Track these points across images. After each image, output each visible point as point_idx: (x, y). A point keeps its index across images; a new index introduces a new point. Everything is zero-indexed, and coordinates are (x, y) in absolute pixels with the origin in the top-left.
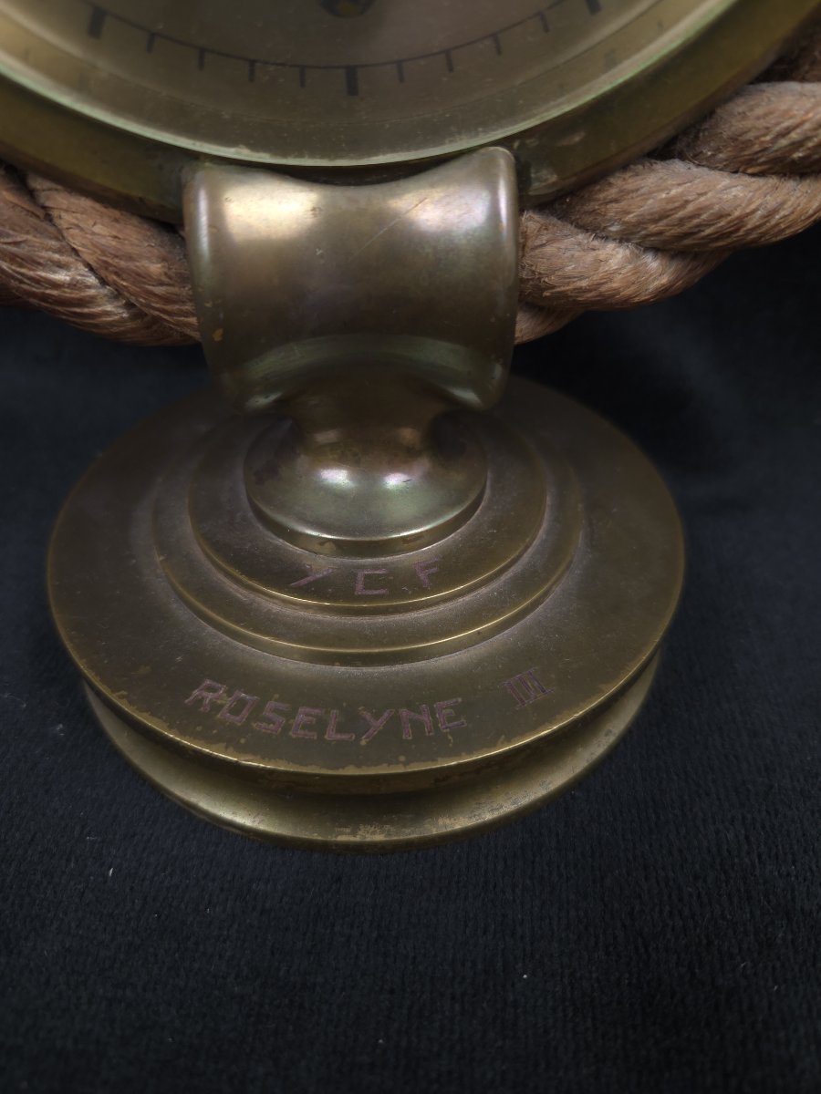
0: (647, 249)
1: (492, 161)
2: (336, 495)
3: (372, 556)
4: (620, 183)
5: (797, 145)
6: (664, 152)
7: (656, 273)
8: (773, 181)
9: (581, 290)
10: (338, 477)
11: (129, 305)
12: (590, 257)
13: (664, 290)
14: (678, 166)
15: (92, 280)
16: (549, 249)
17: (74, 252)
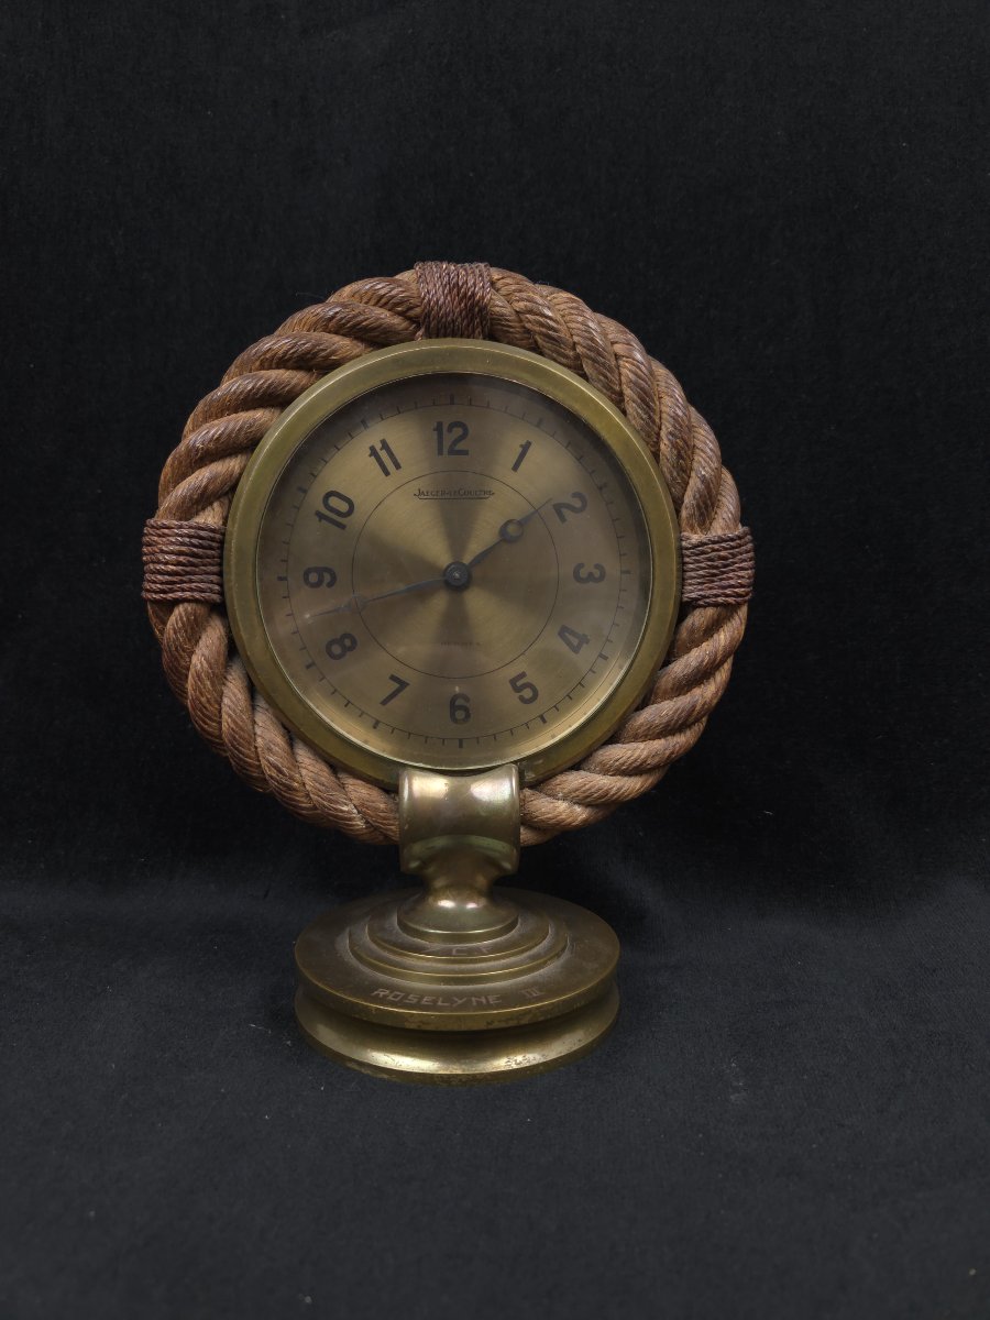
0: (575, 804)
1: (511, 769)
2: (445, 912)
3: (460, 943)
4: (560, 778)
5: (623, 764)
6: (576, 767)
7: (580, 814)
8: (619, 777)
9: (550, 819)
10: (447, 904)
11: (367, 822)
12: (551, 806)
13: (585, 821)
14: (582, 773)
15: (355, 811)
16: (535, 802)
17: (351, 800)
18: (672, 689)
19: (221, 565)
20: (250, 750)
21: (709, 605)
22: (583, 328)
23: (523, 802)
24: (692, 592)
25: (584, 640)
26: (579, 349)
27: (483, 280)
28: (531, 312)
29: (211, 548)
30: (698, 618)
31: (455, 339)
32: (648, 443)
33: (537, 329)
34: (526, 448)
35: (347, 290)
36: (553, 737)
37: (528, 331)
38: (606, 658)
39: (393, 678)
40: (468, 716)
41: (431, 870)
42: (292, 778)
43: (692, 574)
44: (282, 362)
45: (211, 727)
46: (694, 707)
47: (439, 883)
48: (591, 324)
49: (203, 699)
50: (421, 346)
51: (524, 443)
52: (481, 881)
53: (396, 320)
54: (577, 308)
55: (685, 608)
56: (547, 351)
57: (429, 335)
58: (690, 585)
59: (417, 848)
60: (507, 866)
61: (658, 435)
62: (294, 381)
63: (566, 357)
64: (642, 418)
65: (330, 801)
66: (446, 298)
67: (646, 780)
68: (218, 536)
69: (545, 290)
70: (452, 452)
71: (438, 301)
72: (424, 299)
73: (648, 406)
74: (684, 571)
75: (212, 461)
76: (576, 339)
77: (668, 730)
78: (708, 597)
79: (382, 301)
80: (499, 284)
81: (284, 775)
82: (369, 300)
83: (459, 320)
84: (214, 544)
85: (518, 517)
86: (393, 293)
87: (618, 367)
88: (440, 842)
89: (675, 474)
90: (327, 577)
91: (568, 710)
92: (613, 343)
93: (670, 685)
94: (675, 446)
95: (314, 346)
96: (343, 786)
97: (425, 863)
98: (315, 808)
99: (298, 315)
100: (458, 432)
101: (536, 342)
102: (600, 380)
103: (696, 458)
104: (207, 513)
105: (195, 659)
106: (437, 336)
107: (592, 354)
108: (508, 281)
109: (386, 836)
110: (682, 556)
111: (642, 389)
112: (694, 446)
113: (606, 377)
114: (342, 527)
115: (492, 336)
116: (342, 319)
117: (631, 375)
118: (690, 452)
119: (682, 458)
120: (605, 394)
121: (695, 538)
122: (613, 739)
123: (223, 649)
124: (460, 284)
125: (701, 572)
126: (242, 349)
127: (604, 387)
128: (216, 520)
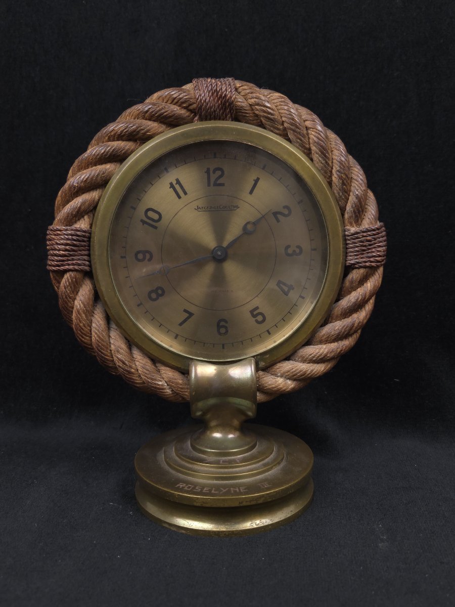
0: (287, 379)
1: (251, 360)
2: (216, 440)
3: (225, 456)
4: (279, 365)
5: (314, 357)
6: (288, 358)
7: (290, 385)
8: (312, 364)
9: (273, 388)
10: (217, 435)
11: (172, 391)
12: (274, 380)
13: (293, 389)
14: (291, 362)
15: (166, 384)
16: (265, 379)
17: (163, 378)
18: (341, 315)
19: (89, 250)
20: (107, 352)
21: (361, 267)
22: (287, 112)
23: (258, 379)
24: (351, 260)
25: (291, 288)
26: (286, 125)
27: (231, 87)
28: (258, 104)
29: (84, 241)
30: (355, 275)
31: (216, 121)
32: (325, 177)
33: (262, 114)
34: (257, 181)
35: (156, 95)
36: (275, 342)
37: (257, 116)
38: (303, 298)
39: (185, 311)
40: (227, 331)
41: (208, 416)
42: (131, 367)
43: (351, 250)
44: (120, 137)
45: (86, 339)
46: (353, 325)
47: (213, 423)
48: (292, 110)
49: (81, 325)
50: (197, 125)
51: (256, 178)
52: (236, 423)
53: (183, 112)
54: (284, 102)
55: (348, 269)
56: (268, 126)
57: (201, 119)
58: (351, 256)
59: (200, 404)
60: (250, 414)
61: (331, 172)
62: (127, 147)
63: (278, 129)
64: (322, 163)
65: (152, 379)
66: (210, 99)
67: (328, 365)
68: (87, 234)
69: (266, 92)
70: (216, 184)
71: (206, 100)
72: (198, 99)
73: (325, 156)
74: (347, 248)
75: (83, 193)
76: (284, 119)
77: (339, 337)
78: (361, 263)
79: (175, 101)
80: (240, 90)
81: (127, 365)
82: (168, 101)
83: (218, 110)
84: (85, 239)
85: (252, 220)
86: (181, 96)
87: (308, 134)
88: (212, 401)
89: (341, 194)
90: (148, 256)
91: (283, 326)
92: (304, 121)
93: (339, 313)
94: (340, 178)
95: (137, 128)
96: (159, 371)
97: (205, 413)
98: (144, 383)
99: (129, 111)
100: (219, 173)
101: (261, 121)
102: (298, 142)
103: (353, 184)
104: (81, 222)
105: (76, 302)
106: (206, 120)
107: (293, 127)
108: (245, 87)
109: (183, 398)
110: (345, 240)
111: (322, 146)
112: (352, 178)
113: (301, 140)
114: (156, 228)
115: (236, 119)
116: (152, 112)
117: (315, 139)
118: (349, 182)
119: (345, 185)
120: (301, 150)
121: (353, 230)
122: (308, 343)
123: (91, 296)
124: (218, 90)
125: (356, 249)
126: (98, 131)
127: (300, 145)
128: (86, 226)
